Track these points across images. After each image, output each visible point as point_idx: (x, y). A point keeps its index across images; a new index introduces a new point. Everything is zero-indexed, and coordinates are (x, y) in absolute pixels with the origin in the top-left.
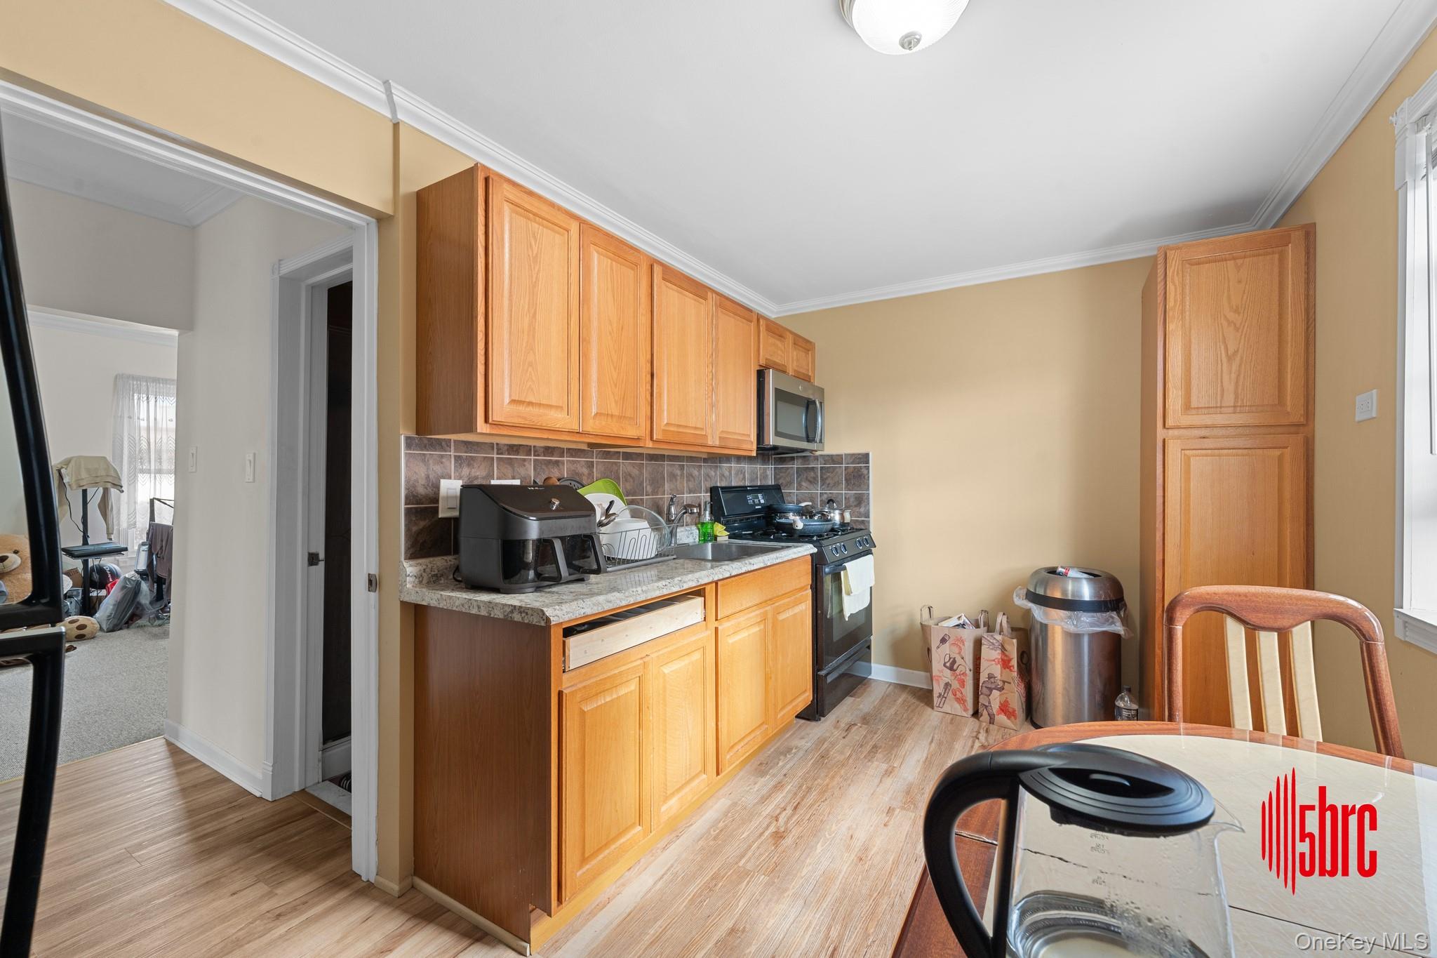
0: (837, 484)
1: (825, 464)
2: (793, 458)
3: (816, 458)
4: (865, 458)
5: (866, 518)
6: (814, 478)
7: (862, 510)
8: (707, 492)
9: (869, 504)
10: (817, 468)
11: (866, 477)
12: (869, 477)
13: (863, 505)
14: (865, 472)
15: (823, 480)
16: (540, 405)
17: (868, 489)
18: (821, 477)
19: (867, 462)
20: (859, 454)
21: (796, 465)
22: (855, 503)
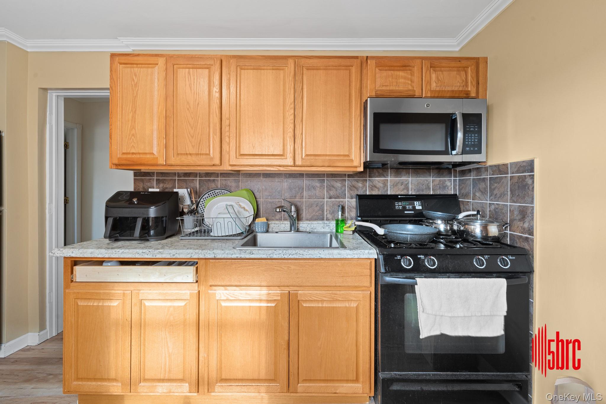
0: (502, 196)
1: (493, 175)
2: (470, 171)
3: (486, 169)
4: (529, 166)
5: (530, 235)
6: (485, 189)
7: (526, 225)
8: (352, 198)
9: (533, 219)
10: (487, 178)
11: (531, 188)
12: (533, 188)
13: (527, 220)
14: (530, 182)
15: (492, 190)
16: (139, 153)
17: (532, 202)
18: (490, 188)
19: (532, 170)
20: (524, 162)
21: (472, 177)
22: (519, 217)
